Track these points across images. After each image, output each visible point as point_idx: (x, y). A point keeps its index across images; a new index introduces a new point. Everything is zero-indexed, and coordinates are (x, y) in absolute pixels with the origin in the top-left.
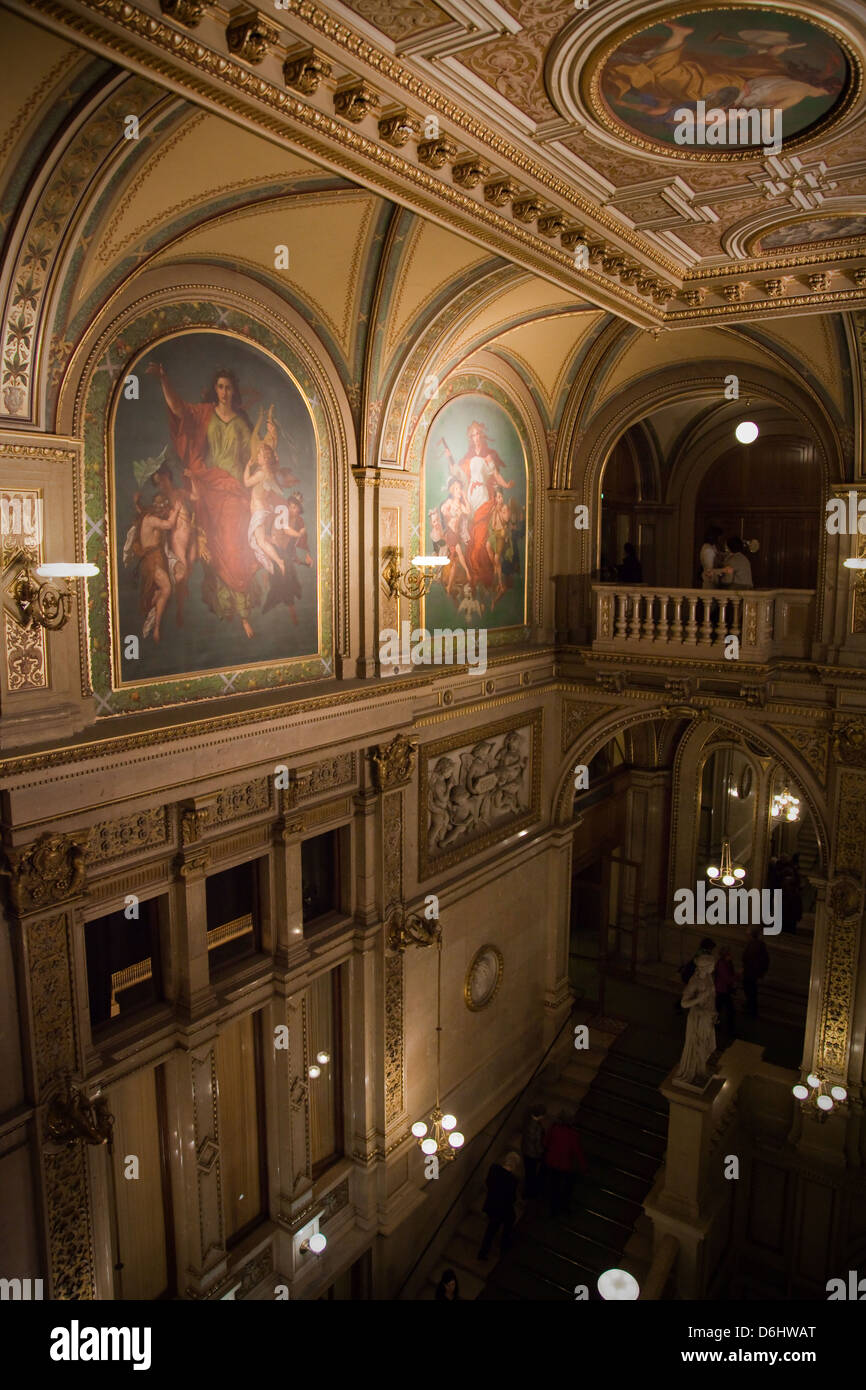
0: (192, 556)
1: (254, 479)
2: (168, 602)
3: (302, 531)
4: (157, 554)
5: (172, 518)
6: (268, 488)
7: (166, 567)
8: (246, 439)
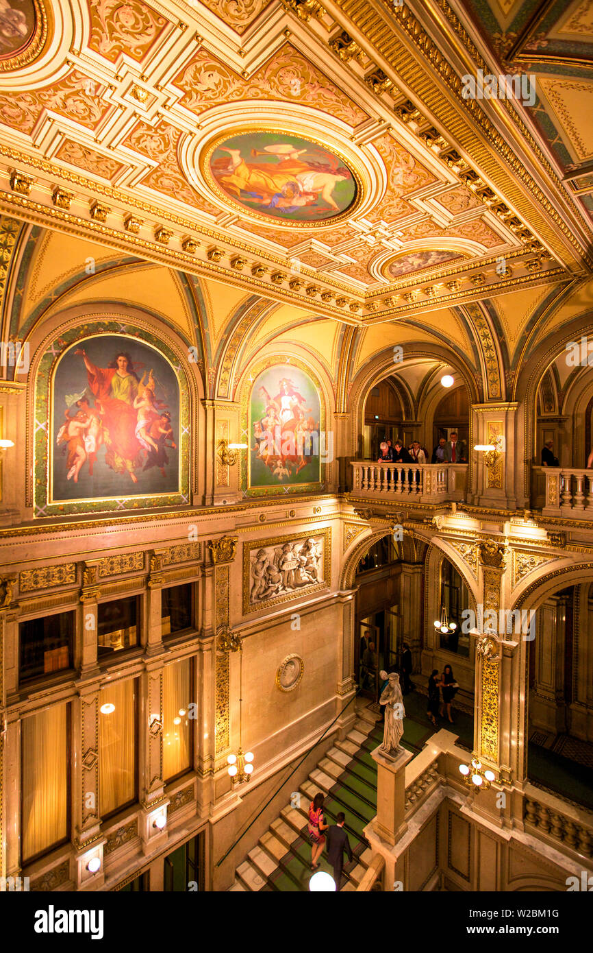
0: (100, 441)
1: (139, 405)
2: (83, 464)
3: (170, 431)
4: (78, 440)
5: (88, 423)
6: (148, 409)
7: (83, 446)
8: (135, 385)
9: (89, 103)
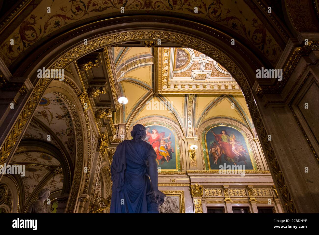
0: (222, 153)
1: (232, 143)
2: (218, 160)
3: (244, 150)
4: (215, 153)
5: (217, 148)
6: (235, 144)
7: (217, 154)
8: (229, 138)
9: (197, 65)
